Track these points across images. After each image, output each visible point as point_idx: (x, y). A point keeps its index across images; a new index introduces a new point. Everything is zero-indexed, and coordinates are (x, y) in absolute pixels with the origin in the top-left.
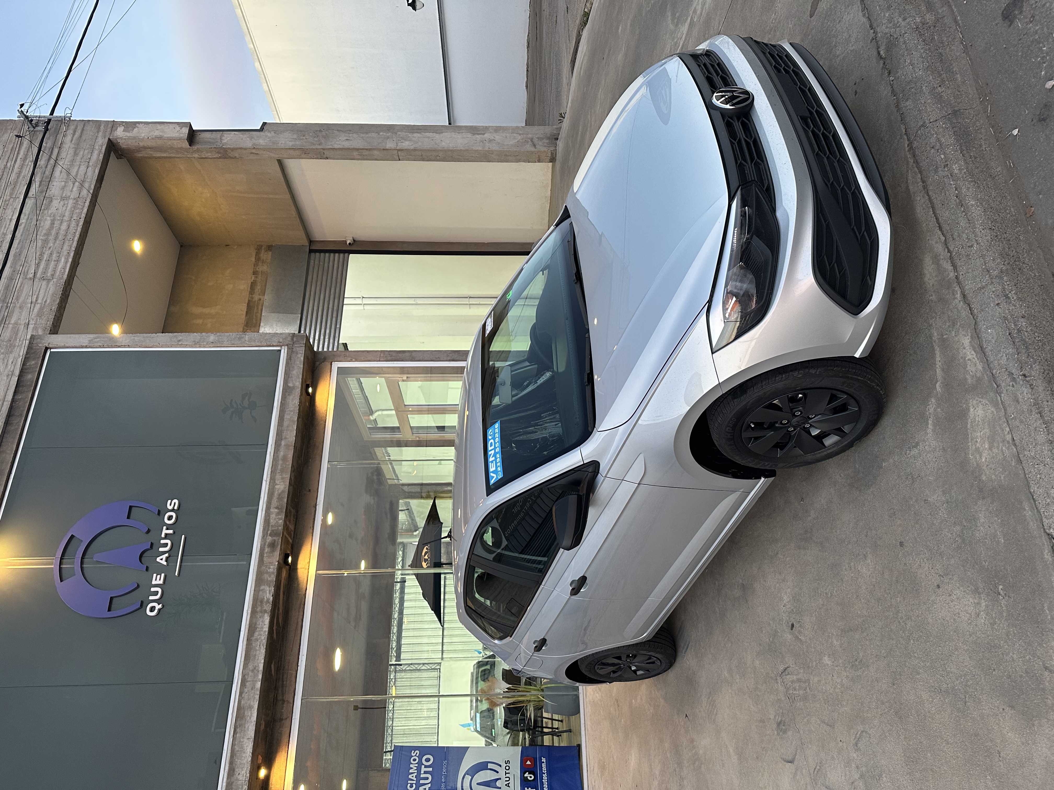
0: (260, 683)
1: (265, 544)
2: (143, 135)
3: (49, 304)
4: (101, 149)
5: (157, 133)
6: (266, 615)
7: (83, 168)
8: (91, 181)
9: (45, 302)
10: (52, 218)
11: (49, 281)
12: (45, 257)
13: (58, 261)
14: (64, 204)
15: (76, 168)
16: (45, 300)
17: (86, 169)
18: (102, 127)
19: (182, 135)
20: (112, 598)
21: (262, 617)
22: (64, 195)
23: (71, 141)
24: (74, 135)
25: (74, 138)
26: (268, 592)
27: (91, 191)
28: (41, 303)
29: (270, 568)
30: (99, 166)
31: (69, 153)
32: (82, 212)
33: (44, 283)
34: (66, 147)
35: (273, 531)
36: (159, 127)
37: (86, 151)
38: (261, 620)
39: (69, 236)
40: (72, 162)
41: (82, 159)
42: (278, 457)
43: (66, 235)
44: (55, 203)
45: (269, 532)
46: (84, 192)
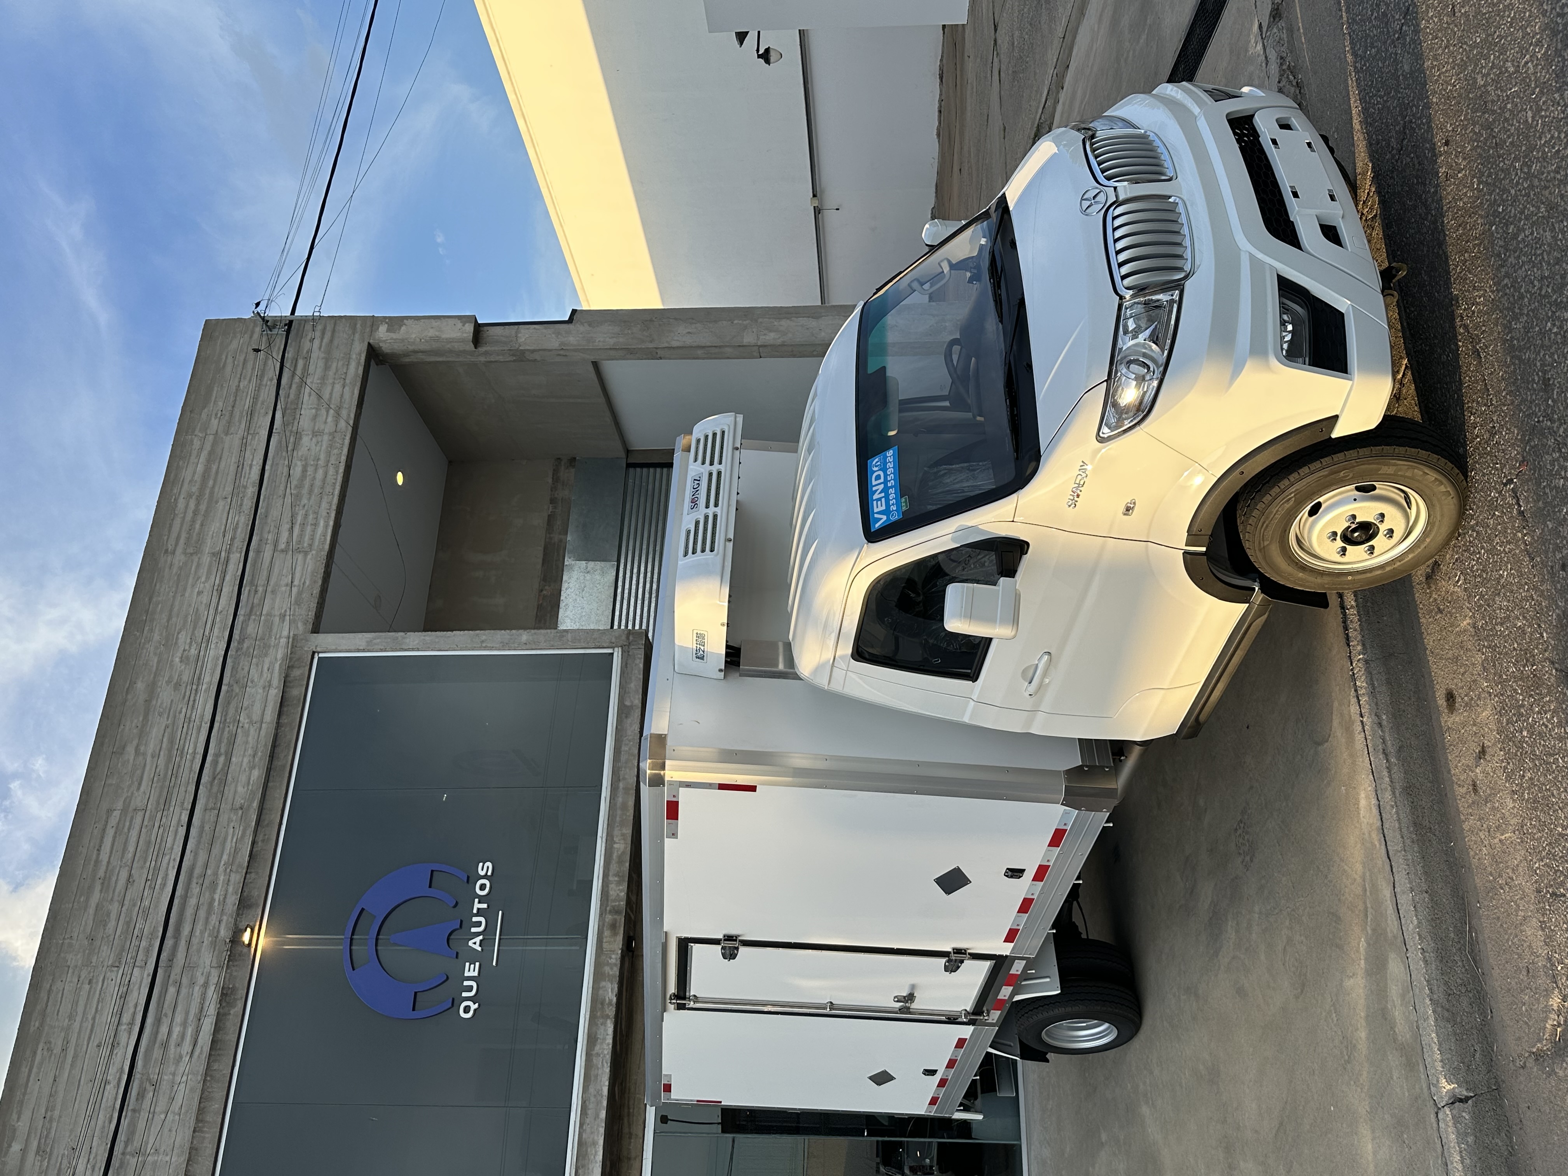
0: (604, 1112)
1: (604, 925)
2: (413, 336)
3: (308, 586)
4: (360, 359)
5: (431, 333)
6: (609, 1021)
7: (338, 387)
8: (350, 407)
9: (303, 584)
10: (303, 463)
11: (306, 553)
12: (299, 519)
13: (315, 525)
14: (318, 442)
15: (329, 388)
16: (303, 580)
17: (341, 389)
18: (358, 326)
19: (465, 335)
20: (416, 993)
21: (604, 1024)
22: (316, 428)
23: (320, 348)
24: (322, 339)
25: (324, 344)
26: (610, 990)
27: (351, 422)
28: (299, 586)
29: (611, 958)
30: (359, 384)
31: (318, 366)
32: (341, 453)
33: (300, 557)
34: (314, 355)
35: (613, 907)
36: (434, 323)
37: (340, 363)
38: (602, 1027)
39: (328, 489)
40: (324, 379)
41: (335, 374)
42: (615, 804)
43: (322, 488)
44: (306, 440)
45: (608, 909)
46: (342, 424)
